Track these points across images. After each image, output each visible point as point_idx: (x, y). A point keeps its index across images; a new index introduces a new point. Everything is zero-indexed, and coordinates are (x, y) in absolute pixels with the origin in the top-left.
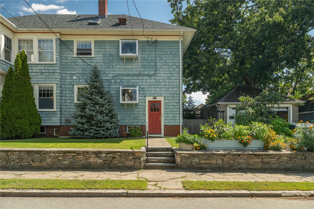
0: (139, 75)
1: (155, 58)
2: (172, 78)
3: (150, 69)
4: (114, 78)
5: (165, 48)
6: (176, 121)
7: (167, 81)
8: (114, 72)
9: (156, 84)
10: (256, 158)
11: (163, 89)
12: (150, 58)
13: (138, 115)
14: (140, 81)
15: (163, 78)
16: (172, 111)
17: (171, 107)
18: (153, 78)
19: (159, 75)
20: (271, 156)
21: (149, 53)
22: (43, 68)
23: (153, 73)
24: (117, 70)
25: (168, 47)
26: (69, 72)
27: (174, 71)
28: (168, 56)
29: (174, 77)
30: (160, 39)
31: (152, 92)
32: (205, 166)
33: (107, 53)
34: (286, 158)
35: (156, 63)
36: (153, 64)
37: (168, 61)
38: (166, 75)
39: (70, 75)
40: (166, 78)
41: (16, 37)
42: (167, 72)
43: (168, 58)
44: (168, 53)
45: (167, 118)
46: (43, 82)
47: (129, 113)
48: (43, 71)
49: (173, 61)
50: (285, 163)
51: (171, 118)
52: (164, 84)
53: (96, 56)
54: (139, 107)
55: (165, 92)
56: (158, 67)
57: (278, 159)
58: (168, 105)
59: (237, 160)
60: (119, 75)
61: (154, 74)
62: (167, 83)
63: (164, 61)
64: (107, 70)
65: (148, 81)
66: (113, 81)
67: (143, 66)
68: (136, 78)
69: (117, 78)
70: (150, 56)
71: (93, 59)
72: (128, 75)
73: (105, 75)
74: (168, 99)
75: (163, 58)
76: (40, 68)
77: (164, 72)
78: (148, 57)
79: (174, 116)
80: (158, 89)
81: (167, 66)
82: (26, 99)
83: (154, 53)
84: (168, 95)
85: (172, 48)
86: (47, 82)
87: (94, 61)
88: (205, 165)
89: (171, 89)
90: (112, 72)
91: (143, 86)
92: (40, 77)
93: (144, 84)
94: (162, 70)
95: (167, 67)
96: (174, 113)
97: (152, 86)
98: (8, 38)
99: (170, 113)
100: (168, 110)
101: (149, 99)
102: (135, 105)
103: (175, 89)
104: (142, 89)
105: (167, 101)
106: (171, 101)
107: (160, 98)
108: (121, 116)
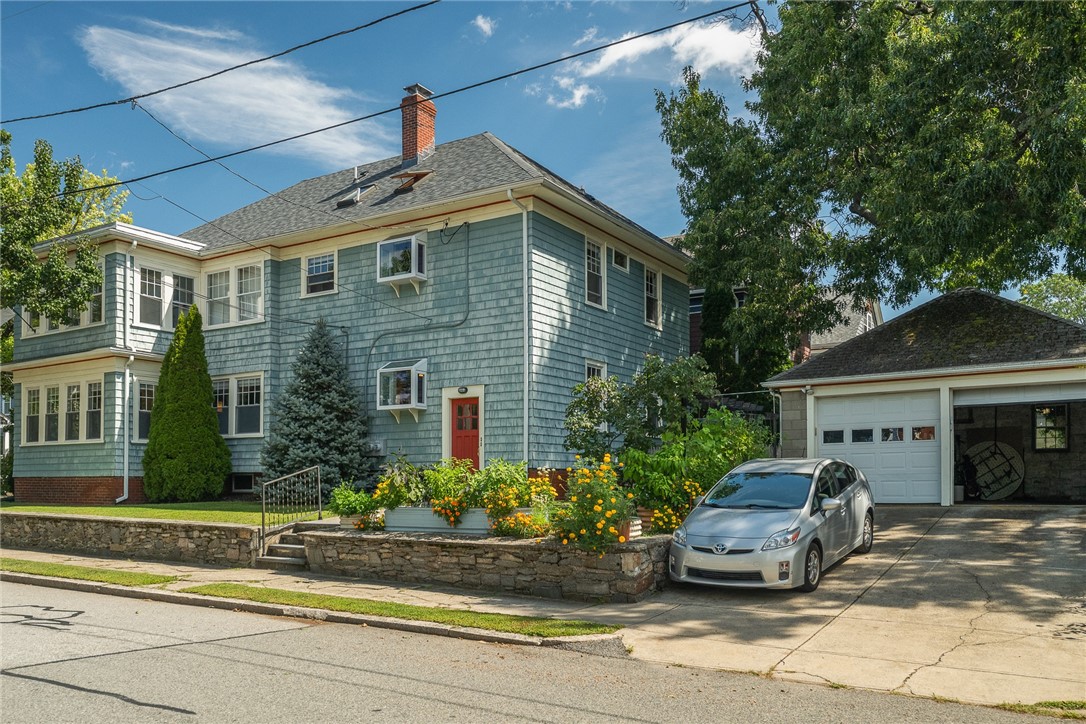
0: (427, 329)
1: (464, 275)
2: (507, 327)
3: (454, 309)
4: (377, 344)
5: (490, 240)
6: (516, 457)
7: (494, 337)
8: (377, 328)
9: (466, 349)
10: (444, 553)
11: (484, 364)
12: (454, 278)
13: (425, 442)
14: (430, 344)
15: (482, 330)
16: (506, 427)
17: (502, 415)
18: (459, 332)
19: (474, 323)
20: (476, 551)
21: (450, 262)
22: (243, 336)
23: (459, 317)
24: (382, 320)
25: (495, 238)
26: (292, 339)
27: (511, 305)
28: (496, 263)
29: (511, 322)
30: (475, 217)
31: (458, 374)
32: (350, 567)
33: (364, 278)
34: (511, 557)
35: (468, 288)
36: (461, 292)
37: (495, 279)
38: (492, 321)
39: (294, 345)
40: (492, 329)
41: (203, 271)
42: (493, 312)
43: (495, 271)
44: (497, 255)
45: (492, 447)
46: (242, 369)
47: (406, 435)
48: (245, 343)
49: (509, 276)
50: (513, 572)
51: (502, 448)
52: (485, 346)
53: (341, 289)
54: (427, 418)
55: (488, 372)
56: (473, 299)
57: (493, 558)
58: (495, 408)
59: (408, 557)
60: (387, 333)
61: (463, 322)
62: (494, 345)
63: (486, 280)
64: (362, 322)
65: (450, 342)
66: (373, 352)
67: (439, 303)
68: (422, 337)
69: (383, 341)
70: (456, 270)
71: (336, 298)
72: (404, 332)
73: (358, 337)
74: (496, 391)
75: (484, 272)
76: (240, 336)
77: (485, 313)
78: (450, 274)
79: (510, 442)
80: (471, 365)
81: (494, 294)
82: (188, 414)
83: (463, 261)
84: (495, 380)
85: (505, 237)
86: (249, 368)
87: (338, 303)
88: (350, 565)
89: (502, 362)
90: (371, 329)
91: (437, 360)
92: (240, 356)
93: (440, 351)
94: (481, 306)
95: (494, 296)
96: (510, 432)
97: (458, 357)
98: (183, 279)
99: (500, 431)
100: (495, 424)
101: (450, 393)
102: (421, 412)
103: (513, 361)
104: (435, 368)
105: (491, 398)
106: (502, 397)
107: (475, 391)
108: (389, 445)
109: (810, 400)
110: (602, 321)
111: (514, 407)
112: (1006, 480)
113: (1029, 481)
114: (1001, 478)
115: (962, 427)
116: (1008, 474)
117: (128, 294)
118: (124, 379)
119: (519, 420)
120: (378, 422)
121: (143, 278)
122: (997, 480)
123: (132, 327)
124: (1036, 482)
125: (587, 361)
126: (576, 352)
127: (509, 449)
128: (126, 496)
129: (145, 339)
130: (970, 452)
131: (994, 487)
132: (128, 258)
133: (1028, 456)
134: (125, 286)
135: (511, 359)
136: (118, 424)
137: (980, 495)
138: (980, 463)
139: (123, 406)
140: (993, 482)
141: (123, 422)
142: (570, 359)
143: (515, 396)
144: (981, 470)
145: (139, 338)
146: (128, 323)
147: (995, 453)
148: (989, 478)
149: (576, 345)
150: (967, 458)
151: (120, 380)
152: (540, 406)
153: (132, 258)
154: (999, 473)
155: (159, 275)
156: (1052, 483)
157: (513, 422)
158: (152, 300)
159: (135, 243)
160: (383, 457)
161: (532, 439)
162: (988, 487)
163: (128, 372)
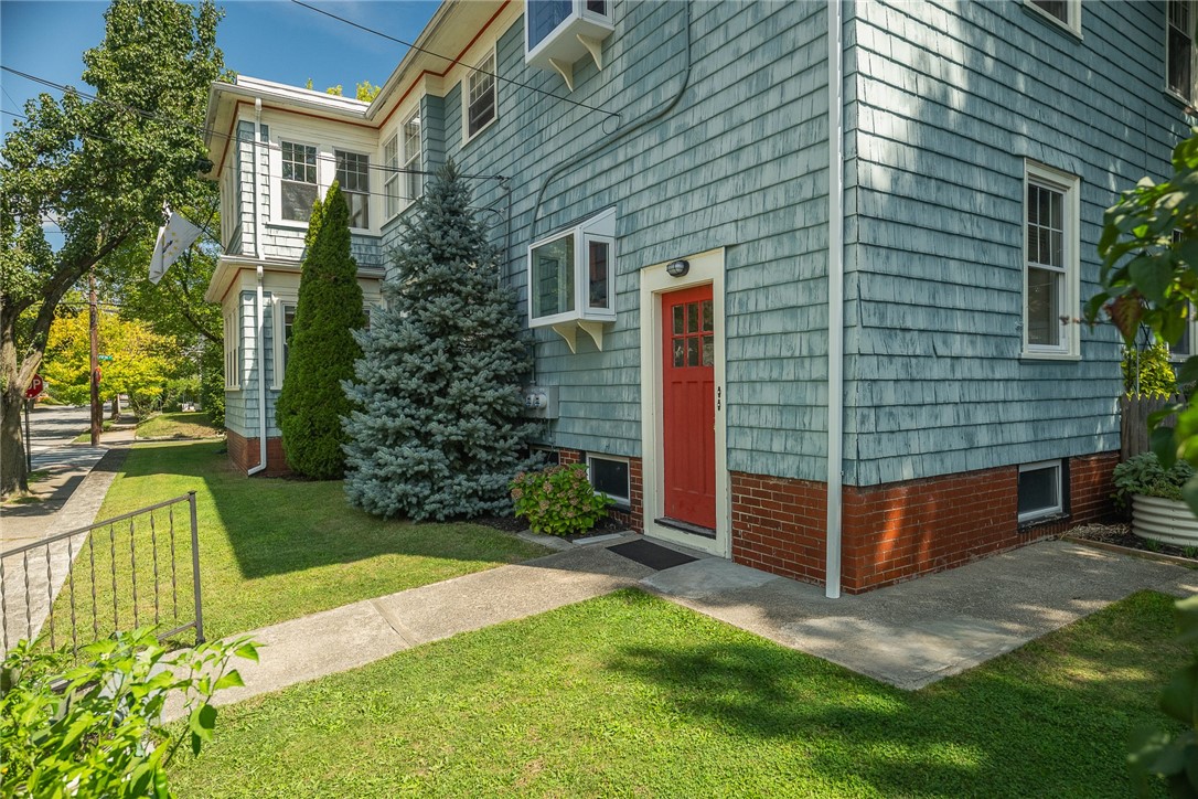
0: (617, 139)
2: (781, 71)
7: (748, 111)
8: (544, 166)
9: (687, 162)
11: (726, 191)
13: (611, 394)
14: (621, 173)
15: (720, 102)
16: (781, 359)
17: (771, 324)
18: (673, 126)
19: (703, 90)
23: (672, 88)
29: (792, 52)
31: (670, 230)
33: (526, 76)
35: (689, 7)
36: (673, 27)
38: (743, 68)
40: (742, 91)
41: (380, 143)
45: (745, 413)
47: (585, 378)
51: (769, 418)
52: (728, 143)
53: (501, 111)
54: (617, 341)
55: (733, 211)
56: (701, 28)
58: (752, 308)
60: (558, 171)
61: (679, 98)
62: (748, 133)
64: (526, 162)
65: (655, 156)
66: (539, 215)
67: (635, 73)
68: (606, 162)
69: (552, 190)
72: (580, 160)
73: (522, 192)
74: (751, 260)
79: (793, 401)
80: (697, 201)
84: (752, 230)
87: (499, 138)
89: (769, 175)
90: (537, 170)
91: (633, 204)
93: (638, 183)
94: (717, 39)
96: (789, 372)
97: (671, 189)
98: (352, 156)
99: (761, 372)
100: (752, 351)
101: (656, 279)
102: (607, 328)
103: (798, 165)
104: (629, 226)
105: (743, 280)
106: (768, 276)
107: (709, 268)
108: (562, 398)
110: (1066, 65)
111: (802, 300)
117: (260, 180)
118: (256, 301)
119: (816, 338)
120: (546, 350)
121: (286, 155)
123: (268, 226)
125: (1028, 168)
126: (997, 138)
127: (789, 421)
128: (263, 465)
129: (290, 242)
132: (257, 127)
134: (254, 168)
135: (791, 160)
136: (249, 365)
139: (256, 338)
141: (256, 360)
142: (981, 156)
143: (804, 268)
145: (280, 241)
146: (260, 220)
149: (998, 117)
151: (252, 302)
152: (883, 290)
153: (264, 129)
155: (312, 152)
157: (799, 345)
158: (303, 187)
159: (258, 102)
160: (554, 421)
161: (854, 396)
163: (260, 290)
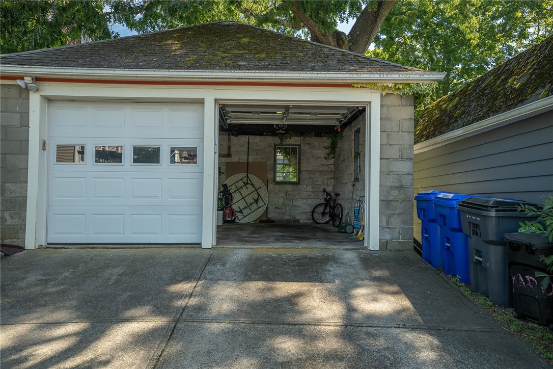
109: (35, 100)
112: (254, 206)
113: (271, 208)
114: (251, 204)
115: (224, 160)
116: (256, 201)
122: (248, 206)
124: (276, 208)
130: (229, 182)
131: (246, 212)
133: (271, 186)
137: (235, 218)
138: (235, 192)
140: (245, 208)
144: (236, 197)
147: (247, 183)
148: (242, 204)
150: (225, 186)
154: (250, 200)
156: (287, 209)
162: (241, 212)
